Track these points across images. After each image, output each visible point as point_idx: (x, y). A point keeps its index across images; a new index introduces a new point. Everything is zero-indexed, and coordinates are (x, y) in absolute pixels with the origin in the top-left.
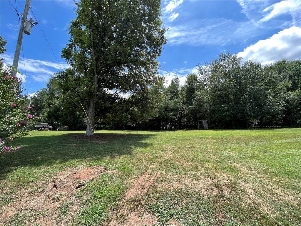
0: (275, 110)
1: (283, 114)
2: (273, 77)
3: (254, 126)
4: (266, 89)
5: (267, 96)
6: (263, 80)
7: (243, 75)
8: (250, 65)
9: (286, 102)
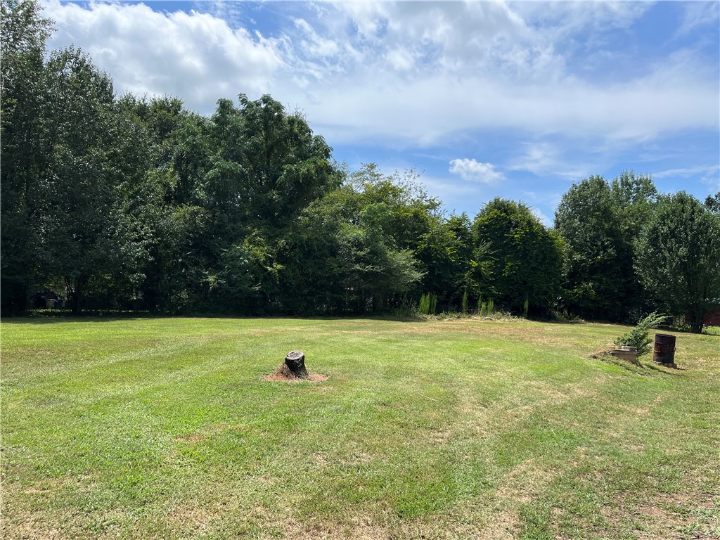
0: (125, 254)
1: (143, 271)
2: (140, 143)
3: (57, 305)
4: (110, 178)
5: (110, 202)
6: (109, 141)
7: (48, 98)
8: (78, 69)
9: (156, 235)
